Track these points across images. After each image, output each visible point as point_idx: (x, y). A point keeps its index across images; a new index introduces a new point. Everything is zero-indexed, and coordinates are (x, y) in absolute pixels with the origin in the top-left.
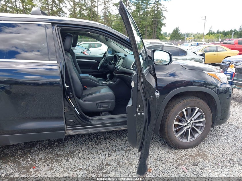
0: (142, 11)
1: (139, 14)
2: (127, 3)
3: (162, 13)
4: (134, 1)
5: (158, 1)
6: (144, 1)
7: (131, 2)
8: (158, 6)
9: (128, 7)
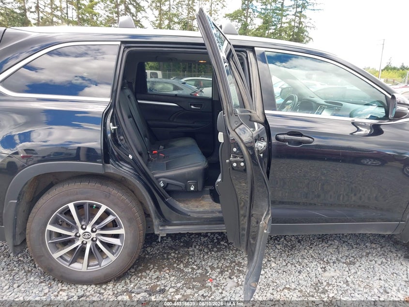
0: (273, 28)
1: (267, 32)
2: (247, 14)
3: (307, 32)
4: (260, 10)
5: (301, 12)
6: (278, 10)
7: (254, 12)
8: (300, 19)
9: (249, 19)
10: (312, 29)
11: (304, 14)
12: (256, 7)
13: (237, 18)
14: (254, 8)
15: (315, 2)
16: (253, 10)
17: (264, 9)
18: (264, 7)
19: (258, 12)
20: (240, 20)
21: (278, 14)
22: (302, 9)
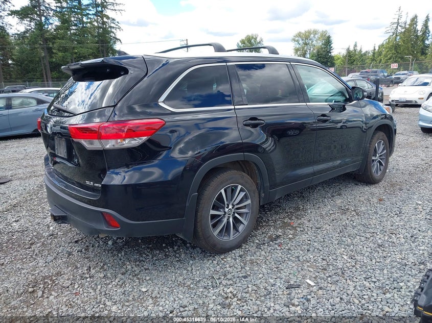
0: (74, 28)
1: (69, 32)
2: (40, 12)
3: (113, 32)
4: (54, 8)
5: (102, 11)
6: (76, 9)
7: (48, 10)
8: (103, 19)
9: (43, 18)
10: (117, 29)
11: (106, 14)
12: (49, 5)
13: (29, 17)
14: (47, 6)
15: (113, 2)
16: (46, 7)
17: (59, 7)
18: (59, 5)
19: (52, 10)
20: (32, 20)
21: (77, 13)
22: (102, 9)
